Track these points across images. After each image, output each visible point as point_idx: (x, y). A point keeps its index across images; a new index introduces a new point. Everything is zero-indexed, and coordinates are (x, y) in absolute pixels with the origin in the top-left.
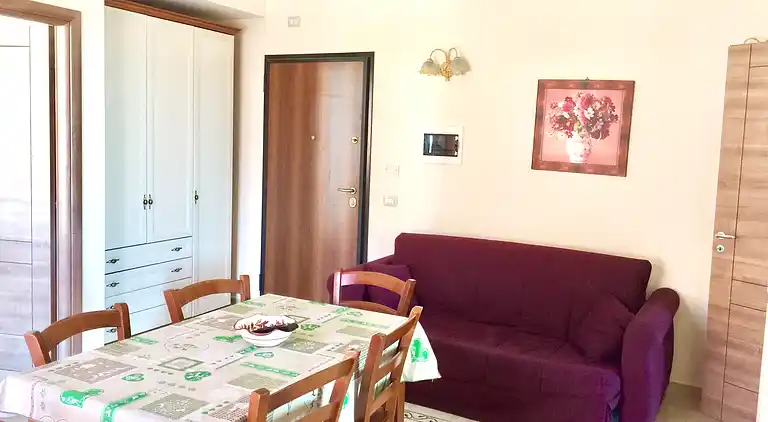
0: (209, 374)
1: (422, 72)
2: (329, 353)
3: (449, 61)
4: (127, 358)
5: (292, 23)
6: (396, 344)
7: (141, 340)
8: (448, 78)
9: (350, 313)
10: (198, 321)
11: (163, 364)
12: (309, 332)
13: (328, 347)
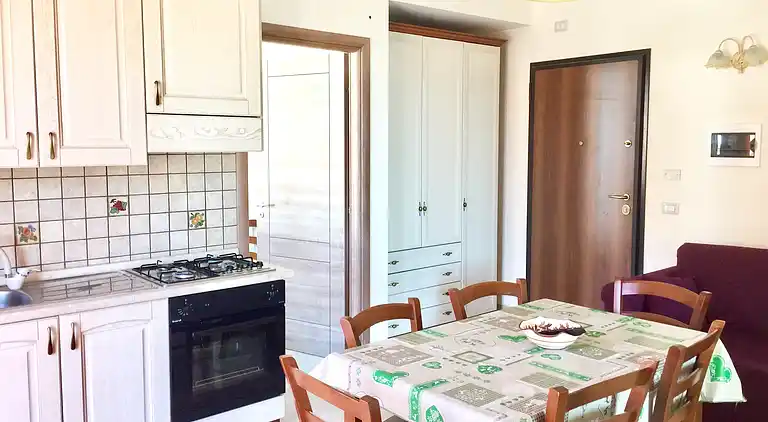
0: (501, 369)
1: (708, 65)
2: (619, 362)
3: (742, 52)
4: (424, 348)
5: (558, 27)
6: (693, 360)
7: (433, 333)
8: (742, 70)
9: (636, 323)
10: (481, 320)
11: (456, 356)
12: (595, 339)
13: (617, 355)
